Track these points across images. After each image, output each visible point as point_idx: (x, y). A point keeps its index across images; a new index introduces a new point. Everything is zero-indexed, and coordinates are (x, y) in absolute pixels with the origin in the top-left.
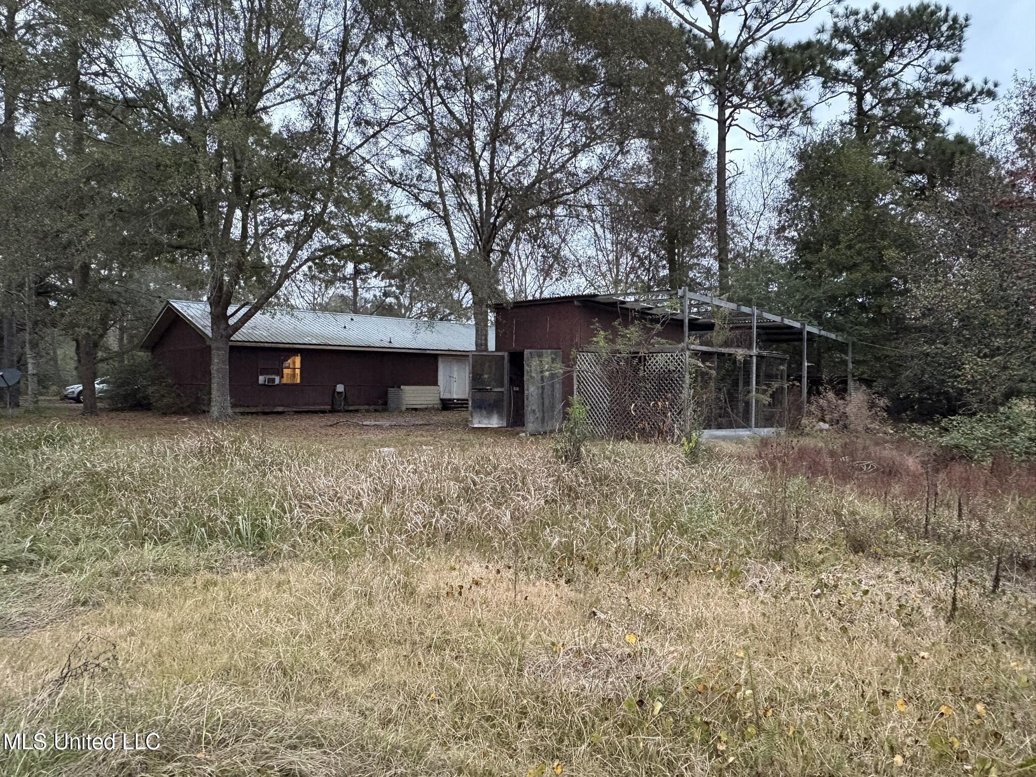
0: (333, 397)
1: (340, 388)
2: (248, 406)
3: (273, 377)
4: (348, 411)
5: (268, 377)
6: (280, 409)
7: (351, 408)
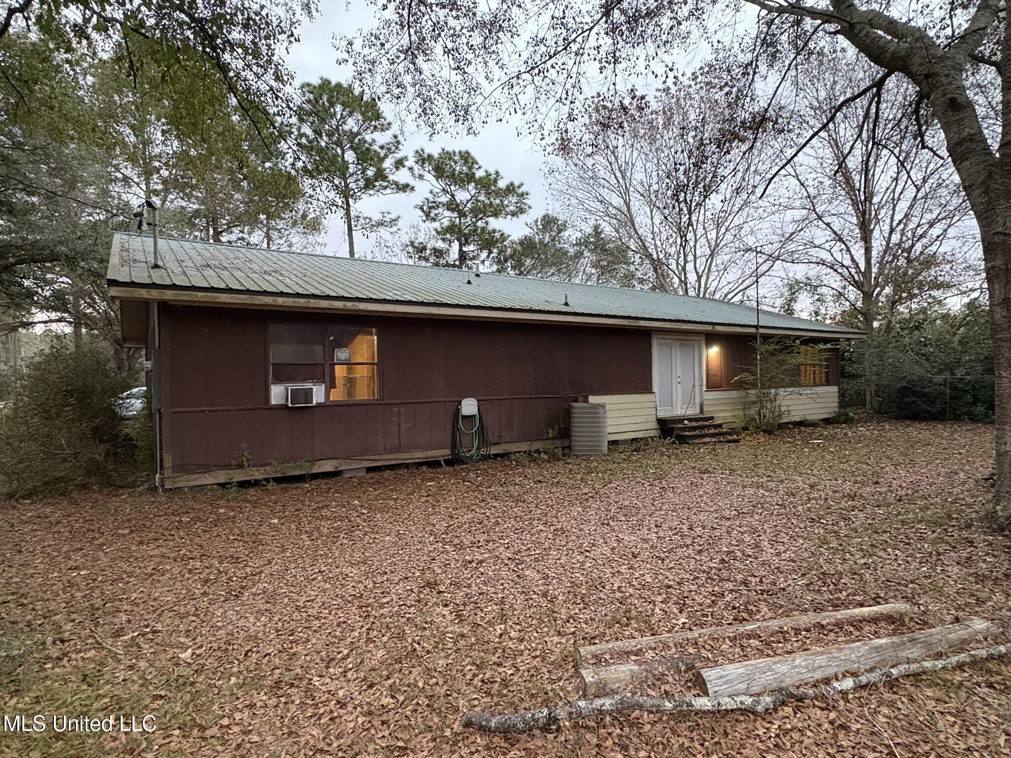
0: (455, 429)
1: (469, 407)
2: (240, 466)
3: (308, 385)
4: (486, 458)
5: (291, 386)
6: (328, 466)
7: (494, 450)
